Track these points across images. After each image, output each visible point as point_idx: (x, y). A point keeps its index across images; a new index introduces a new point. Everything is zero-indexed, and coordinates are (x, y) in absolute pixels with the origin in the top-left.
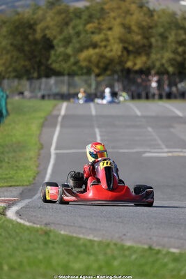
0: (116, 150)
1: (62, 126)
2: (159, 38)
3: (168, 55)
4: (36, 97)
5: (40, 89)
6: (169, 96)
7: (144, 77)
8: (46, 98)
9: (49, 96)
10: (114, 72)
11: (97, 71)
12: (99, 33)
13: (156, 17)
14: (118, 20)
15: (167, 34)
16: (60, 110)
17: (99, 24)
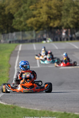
0: (46, 66)
1: (20, 56)
2: (65, 11)
3: (70, 19)
4: (6, 42)
5: (8, 38)
6: (71, 39)
7: (58, 30)
8: (12, 42)
9: (13, 41)
10: (44, 29)
11: (36, 28)
12: (36, 10)
13: (63, 1)
14: (45, 3)
15: (69, 9)
16: (18, 48)
17: (36, 5)
